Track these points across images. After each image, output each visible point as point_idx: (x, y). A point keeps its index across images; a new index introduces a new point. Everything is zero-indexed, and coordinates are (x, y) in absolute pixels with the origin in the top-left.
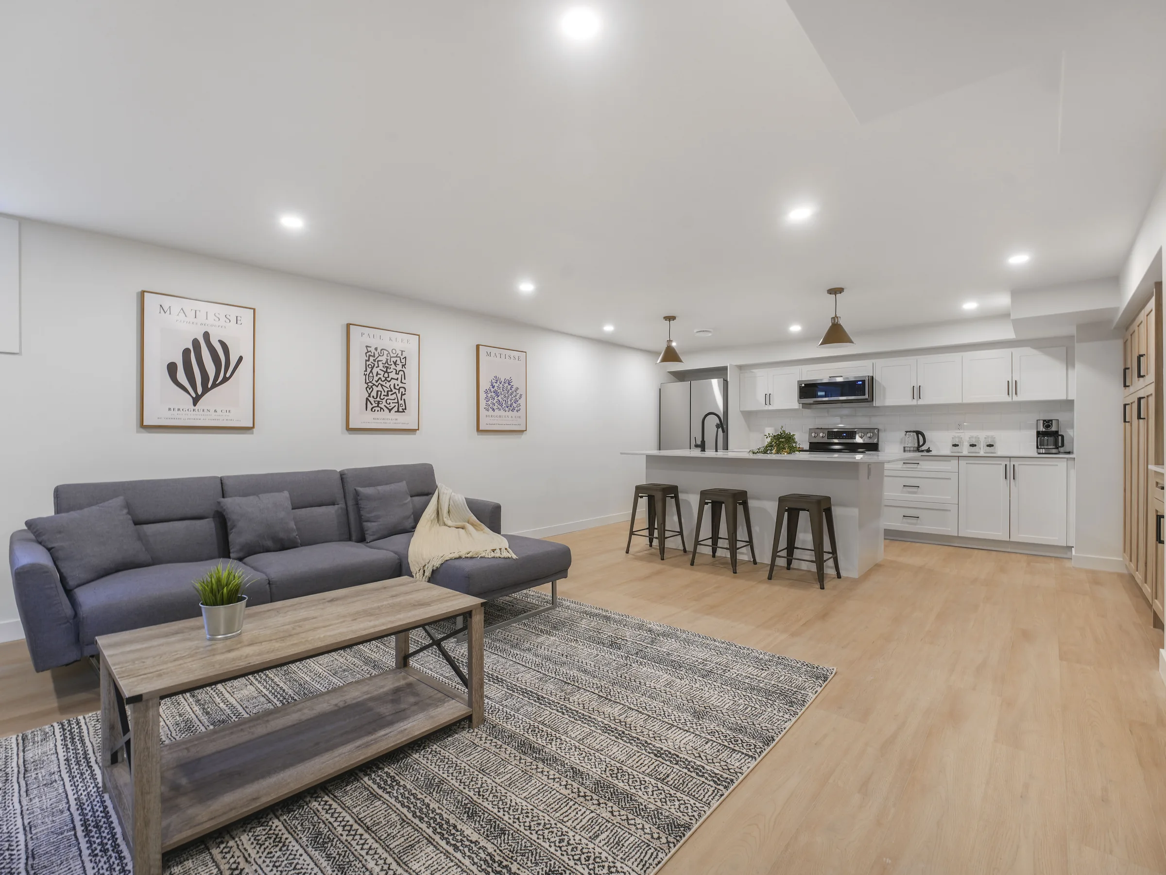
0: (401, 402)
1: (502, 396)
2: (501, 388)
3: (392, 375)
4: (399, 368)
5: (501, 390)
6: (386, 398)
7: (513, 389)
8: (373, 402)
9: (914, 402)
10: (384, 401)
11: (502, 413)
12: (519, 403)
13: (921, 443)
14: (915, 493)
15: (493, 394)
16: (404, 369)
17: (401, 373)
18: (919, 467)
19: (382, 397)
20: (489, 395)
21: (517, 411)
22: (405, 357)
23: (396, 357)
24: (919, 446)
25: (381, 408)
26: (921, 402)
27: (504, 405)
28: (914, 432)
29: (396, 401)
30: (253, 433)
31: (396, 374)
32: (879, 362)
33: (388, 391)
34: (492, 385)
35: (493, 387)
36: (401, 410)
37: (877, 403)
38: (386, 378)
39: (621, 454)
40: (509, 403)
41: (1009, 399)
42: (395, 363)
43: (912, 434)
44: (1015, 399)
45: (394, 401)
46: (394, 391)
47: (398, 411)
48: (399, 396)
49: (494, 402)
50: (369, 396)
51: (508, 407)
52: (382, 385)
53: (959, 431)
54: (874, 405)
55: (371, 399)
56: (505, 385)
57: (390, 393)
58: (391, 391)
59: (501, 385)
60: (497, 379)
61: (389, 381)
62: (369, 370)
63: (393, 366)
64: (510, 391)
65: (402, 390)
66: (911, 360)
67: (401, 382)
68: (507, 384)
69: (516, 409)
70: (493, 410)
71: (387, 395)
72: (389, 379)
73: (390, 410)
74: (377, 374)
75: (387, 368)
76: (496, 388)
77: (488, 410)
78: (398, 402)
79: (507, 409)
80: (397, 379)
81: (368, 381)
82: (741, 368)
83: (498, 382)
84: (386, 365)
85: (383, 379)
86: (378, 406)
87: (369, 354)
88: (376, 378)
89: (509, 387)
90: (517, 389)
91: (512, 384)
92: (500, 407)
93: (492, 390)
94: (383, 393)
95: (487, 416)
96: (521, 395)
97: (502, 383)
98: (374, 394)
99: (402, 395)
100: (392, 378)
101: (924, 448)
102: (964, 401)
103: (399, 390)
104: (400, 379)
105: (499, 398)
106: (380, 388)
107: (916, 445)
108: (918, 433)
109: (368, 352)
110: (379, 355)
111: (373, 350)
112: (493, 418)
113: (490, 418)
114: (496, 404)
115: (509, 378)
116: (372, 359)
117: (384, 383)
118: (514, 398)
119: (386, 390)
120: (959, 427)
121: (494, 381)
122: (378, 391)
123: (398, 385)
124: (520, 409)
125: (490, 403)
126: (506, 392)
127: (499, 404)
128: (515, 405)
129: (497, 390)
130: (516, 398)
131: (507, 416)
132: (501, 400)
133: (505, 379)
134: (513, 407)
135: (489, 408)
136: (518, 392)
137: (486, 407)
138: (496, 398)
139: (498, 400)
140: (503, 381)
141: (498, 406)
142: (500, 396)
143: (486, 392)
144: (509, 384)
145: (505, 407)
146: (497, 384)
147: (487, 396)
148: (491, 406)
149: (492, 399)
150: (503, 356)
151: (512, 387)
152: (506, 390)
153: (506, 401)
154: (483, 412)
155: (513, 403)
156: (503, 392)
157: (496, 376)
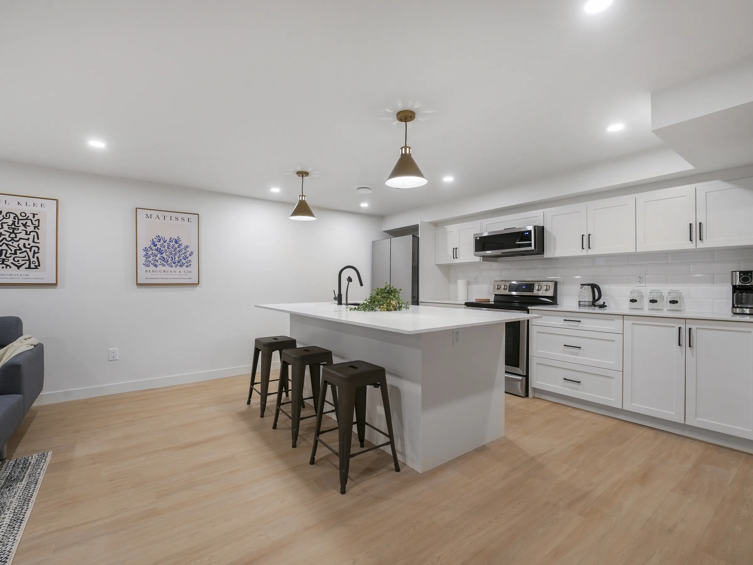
0: (34, 260)
1: (168, 253)
2: (166, 247)
3: (21, 236)
4: (30, 229)
5: (166, 248)
6: (13, 256)
7: (181, 247)
9: (584, 253)
10: (11, 259)
11: (167, 268)
12: (189, 259)
13: (596, 298)
14: (577, 354)
15: (154, 251)
16: (36, 230)
17: (33, 233)
18: (580, 325)
19: (8, 255)
20: (150, 253)
21: (187, 266)
22: (38, 220)
23: (27, 219)
24: (594, 300)
25: (7, 265)
26: (591, 252)
27: (170, 261)
28: (589, 285)
29: (27, 258)
31: (26, 234)
32: (549, 211)
33: (15, 251)
34: (153, 243)
35: (155, 245)
36: (32, 266)
37: (548, 254)
38: (13, 238)
39: (256, 306)
40: (177, 259)
41: (691, 246)
42: (25, 225)
43: (587, 287)
44: (700, 245)
45: (23, 259)
46: (24, 249)
47: (29, 267)
48: (31, 254)
49: (157, 258)
51: (174, 263)
52: (8, 245)
53: (640, 285)
54: (545, 257)
56: (171, 244)
57: (18, 252)
58: (21, 250)
59: (166, 244)
61: (17, 241)
63: (22, 228)
64: (178, 249)
65: (34, 249)
66: (581, 206)
67: (33, 242)
68: (174, 243)
69: (186, 264)
70: (156, 266)
71: (15, 254)
73: (19, 267)
74: (3, 234)
75: (14, 229)
76: (159, 246)
77: (148, 266)
78: (29, 260)
79: (173, 265)
80: (28, 239)
82: (436, 224)
84: (13, 226)
85: (9, 239)
86: (3, 263)
88: (1, 239)
89: (176, 245)
90: (187, 247)
91: (180, 242)
92: (164, 263)
93: (154, 248)
94: (9, 251)
95: (146, 271)
96: (192, 252)
97: (167, 242)
99: (34, 253)
100: (21, 239)
101: (601, 302)
102: (640, 250)
103: (30, 249)
104: (31, 239)
105: (164, 255)
106: (4, 247)
107: (591, 300)
108: (594, 287)
110: (4, 218)
112: (155, 273)
113: (151, 273)
114: (159, 261)
115: (176, 238)
117: (10, 243)
118: (183, 255)
119: (13, 249)
120: (640, 280)
121: (154, 240)
122: (2, 250)
123: (29, 244)
124: (191, 265)
125: (150, 259)
126: (172, 249)
127: (163, 261)
128: (184, 261)
129: (160, 249)
130: (186, 255)
131: (173, 271)
132: (165, 257)
133: (171, 238)
134: (181, 263)
135: (150, 264)
136: (187, 249)
137: (146, 263)
138: (159, 256)
139: (162, 257)
140: (168, 240)
141: (162, 262)
142: (164, 253)
143: (146, 250)
144: (176, 242)
145: (171, 263)
146: (160, 243)
147: (147, 253)
148: (152, 262)
149: (153, 256)
150: (168, 218)
151: (181, 245)
152: (172, 248)
153: (172, 258)
154: (142, 268)
155: (181, 259)
156: (168, 250)
157: (158, 236)
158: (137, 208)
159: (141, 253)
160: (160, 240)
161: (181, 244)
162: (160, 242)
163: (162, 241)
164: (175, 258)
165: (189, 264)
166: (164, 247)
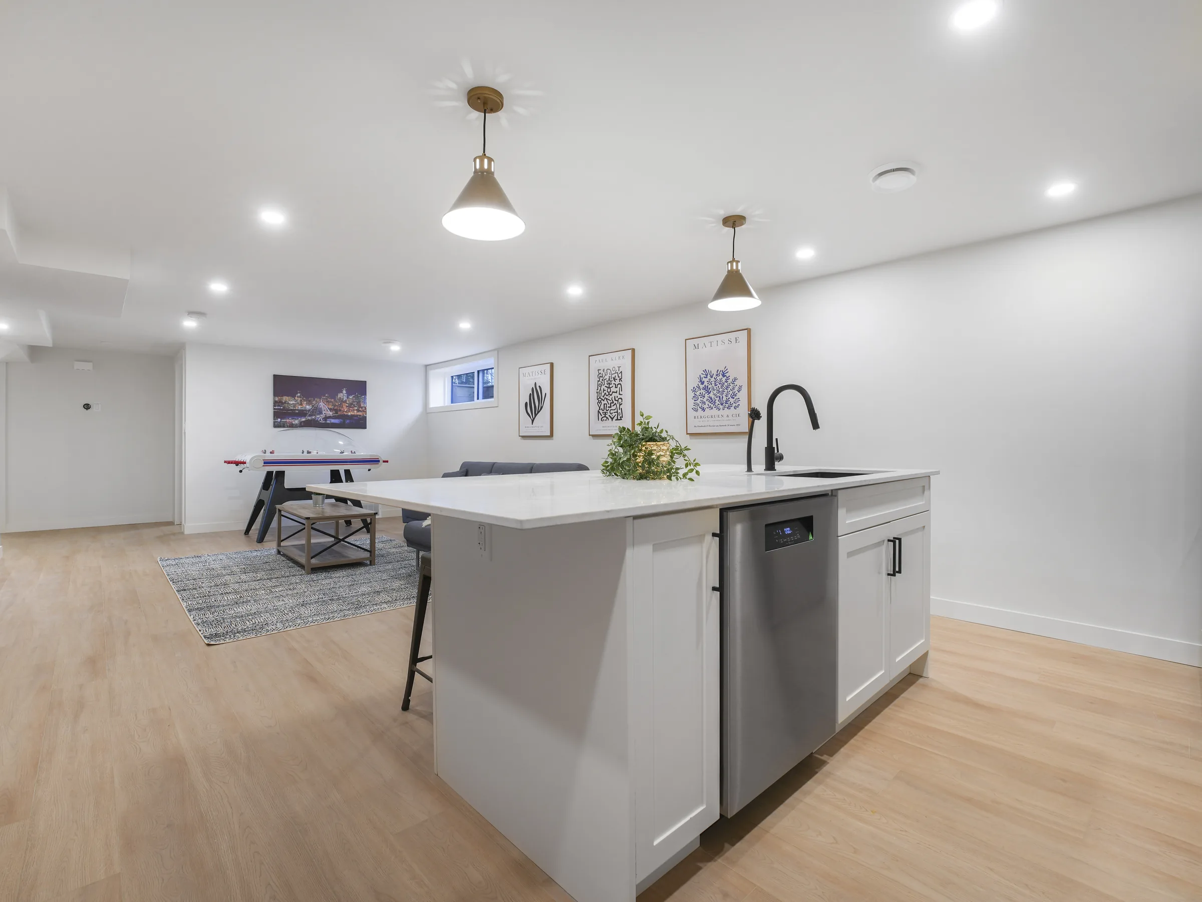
0: (619, 411)
1: (715, 392)
2: (713, 383)
3: (613, 389)
4: (617, 382)
6: (610, 409)
7: (729, 381)
8: (602, 414)
10: (609, 412)
11: (715, 412)
12: (737, 397)
15: (702, 391)
16: (621, 382)
17: (619, 386)
19: (607, 409)
20: (698, 393)
21: (735, 408)
22: (621, 372)
23: (616, 373)
25: (607, 418)
27: (717, 402)
29: (616, 411)
30: (553, 440)
31: (616, 387)
33: (611, 403)
34: (701, 381)
35: (703, 383)
36: (619, 418)
38: (609, 392)
40: (725, 399)
42: (615, 379)
45: (614, 411)
46: (615, 402)
47: (617, 419)
48: (618, 406)
49: (705, 400)
50: (600, 409)
51: (722, 404)
52: (607, 399)
55: (601, 411)
56: (718, 378)
57: (612, 404)
58: (613, 402)
59: (713, 379)
60: (706, 373)
61: (611, 395)
62: (599, 388)
63: (613, 382)
64: (726, 384)
65: (620, 400)
67: (620, 394)
68: (721, 377)
69: (734, 405)
70: (703, 410)
71: (611, 407)
72: (611, 393)
73: (612, 419)
74: (604, 390)
75: (609, 383)
76: (706, 383)
77: (696, 410)
78: (617, 412)
79: (721, 407)
80: (616, 392)
81: (598, 397)
84: (609, 382)
85: (607, 394)
86: (605, 417)
87: (600, 376)
88: (603, 394)
89: (724, 379)
90: (735, 379)
91: (727, 375)
92: (712, 406)
93: (702, 386)
94: (608, 405)
95: (695, 417)
96: (740, 387)
97: (714, 376)
98: (602, 407)
99: (620, 405)
100: (613, 392)
103: (618, 401)
104: (618, 392)
105: (711, 395)
106: (605, 402)
109: (599, 374)
110: (606, 375)
111: (601, 372)
112: (703, 419)
113: (700, 419)
114: (707, 403)
115: (723, 369)
116: (601, 379)
117: (607, 397)
118: (731, 392)
119: (609, 402)
121: (702, 376)
122: (604, 404)
123: (617, 397)
124: (739, 405)
125: (698, 402)
126: (720, 386)
127: (711, 402)
128: (732, 400)
129: (707, 386)
130: (734, 391)
131: (720, 416)
132: (713, 397)
133: (718, 370)
134: (729, 404)
135: (698, 408)
136: (736, 383)
137: (694, 407)
138: (706, 395)
139: (710, 397)
140: (715, 373)
141: (710, 404)
142: (712, 392)
143: (694, 390)
144: (724, 376)
145: (719, 404)
146: (707, 379)
147: (696, 395)
148: (700, 405)
149: (701, 398)
150: (714, 344)
151: (728, 378)
152: (720, 384)
153: (720, 397)
154: (691, 413)
155: (729, 398)
156: (715, 387)
157: (705, 370)
158: (686, 340)
159: (691, 395)
160: (707, 375)
161: (729, 376)
162: (706, 377)
163: (709, 376)
164: (723, 397)
165: (738, 403)
166: (712, 384)
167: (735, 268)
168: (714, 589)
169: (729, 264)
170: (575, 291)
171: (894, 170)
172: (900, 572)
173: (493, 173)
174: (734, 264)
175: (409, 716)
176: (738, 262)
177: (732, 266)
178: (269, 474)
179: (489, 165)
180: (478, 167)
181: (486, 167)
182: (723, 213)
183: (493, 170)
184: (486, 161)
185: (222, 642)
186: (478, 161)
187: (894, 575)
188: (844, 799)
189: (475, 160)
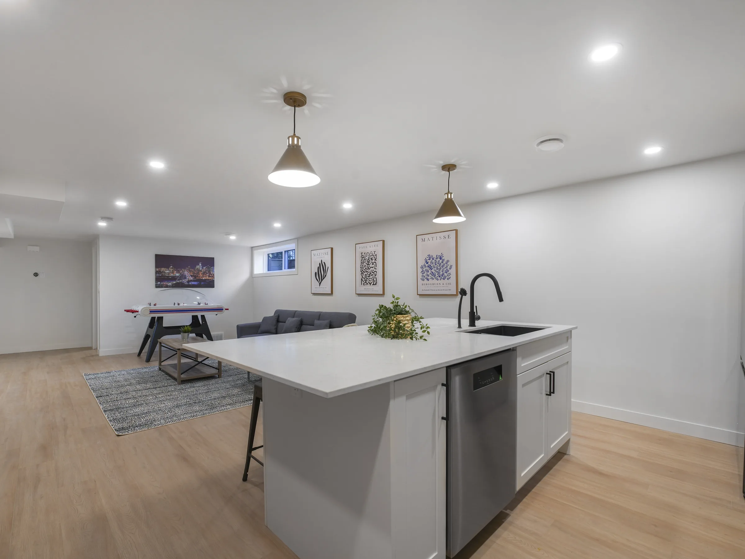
0: (375, 279)
1: (435, 269)
2: (434, 263)
3: (371, 265)
4: (374, 261)
5: (434, 264)
6: (369, 278)
7: (444, 262)
8: (364, 281)
10: (368, 279)
11: (435, 281)
12: (449, 272)
15: (427, 268)
16: (376, 261)
17: (375, 263)
19: (367, 278)
20: (424, 269)
21: (448, 279)
22: (376, 255)
23: (372, 255)
25: (367, 283)
27: (437, 275)
29: (373, 279)
30: (333, 296)
31: (372, 264)
33: (369, 274)
34: (426, 262)
35: (427, 263)
36: (375, 284)
38: (368, 267)
40: (441, 273)
42: (372, 259)
45: (372, 279)
46: (372, 273)
47: (373, 285)
49: (429, 274)
50: (362, 278)
51: (440, 277)
52: (367, 271)
55: (363, 279)
56: (437, 260)
57: (370, 275)
59: (434, 261)
60: (430, 257)
61: (370, 269)
62: (362, 264)
63: (371, 261)
64: (442, 264)
65: (375, 272)
67: (375, 269)
68: (439, 259)
69: (447, 277)
70: (428, 280)
71: (369, 277)
72: (369, 268)
73: (370, 284)
74: (365, 266)
75: (368, 262)
76: (429, 263)
77: (423, 280)
79: (439, 278)
80: (373, 267)
81: (362, 270)
83: (431, 258)
84: (368, 261)
85: (367, 268)
87: (362, 257)
88: (364, 268)
89: (441, 261)
90: (448, 261)
91: (443, 258)
92: (433, 277)
93: (427, 265)
94: (368, 276)
95: (422, 284)
96: (451, 266)
97: (435, 259)
98: (364, 276)
99: (375, 275)
100: (371, 267)
103: (374, 273)
104: (374, 267)
105: (433, 271)
106: (366, 273)
109: (362, 256)
110: (366, 256)
111: (363, 254)
112: (428, 286)
113: (426, 286)
114: (430, 275)
115: (440, 254)
116: (363, 258)
117: (367, 270)
118: (445, 269)
119: (369, 273)
121: (427, 259)
122: (365, 275)
123: (373, 270)
124: (450, 277)
125: (425, 275)
126: (438, 265)
127: (432, 275)
128: (446, 274)
129: (430, 265)
130: (447, 269)
131: (438, 284)
132: (434, 272)
133: (437, 255)
134: (444, 276)
135: (425, 279)
136: (448, 263)
137: (422, 278)
138: (430, 271)
139: (432, 272)
140: (435, 257)
141: (432, 276)
142: (433, 269)
143: (422, 267)
144: (441, 259)
145: (437, 277)
146: (430, 261)
147: (423, 270)
148: (426, 276)
149: (426, 272)
150: (435, 239)
151: (443, 260)
152: (438, 264)
153: (438, 272)
154: (420, 282)
155: (444, 273)
156: (435, 266)
157: (429, 255)
158: (417, 236)
159: (420, 270)
160: (430, 258)
161: (444, 259)
162: (430, 260)
163: (431, 259)
164: (440, 272)
165: (449, 276)
166: (433, 264)
167: (449, 197)
168: (443, 418)
169: (446, 195)
170: (347, 206)
171: (550, 140)
172: (553, 393)
173: (300, 147)
174: (449, 195)
175: (248, 485)
176: (451, 193)
177: (448, 196)
178: (153, 319)
179: (298, 141)
180: (290, 143)
181: (296, 143)
182: (442, 163)
183: (300, 145)
184: (296, 139)
185: (127, 433)
186: (290, 139)
187: (550, 395)
188: (521, 541)
189: (289, 138)
